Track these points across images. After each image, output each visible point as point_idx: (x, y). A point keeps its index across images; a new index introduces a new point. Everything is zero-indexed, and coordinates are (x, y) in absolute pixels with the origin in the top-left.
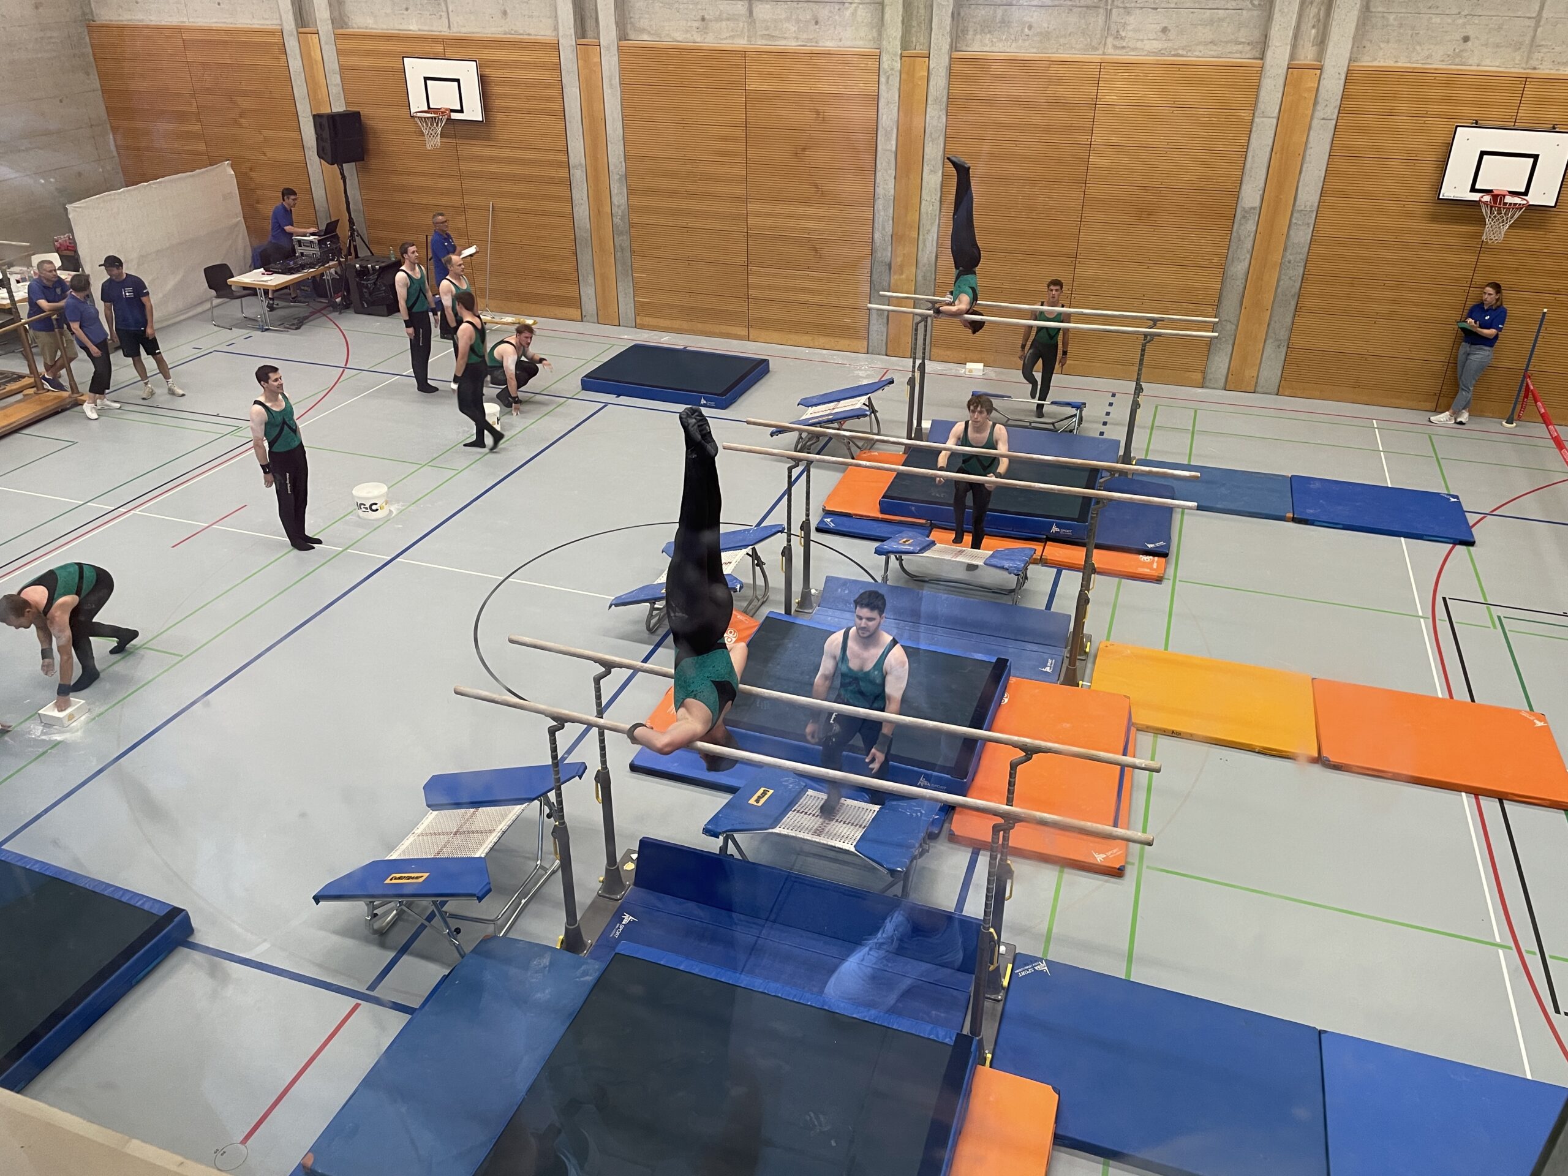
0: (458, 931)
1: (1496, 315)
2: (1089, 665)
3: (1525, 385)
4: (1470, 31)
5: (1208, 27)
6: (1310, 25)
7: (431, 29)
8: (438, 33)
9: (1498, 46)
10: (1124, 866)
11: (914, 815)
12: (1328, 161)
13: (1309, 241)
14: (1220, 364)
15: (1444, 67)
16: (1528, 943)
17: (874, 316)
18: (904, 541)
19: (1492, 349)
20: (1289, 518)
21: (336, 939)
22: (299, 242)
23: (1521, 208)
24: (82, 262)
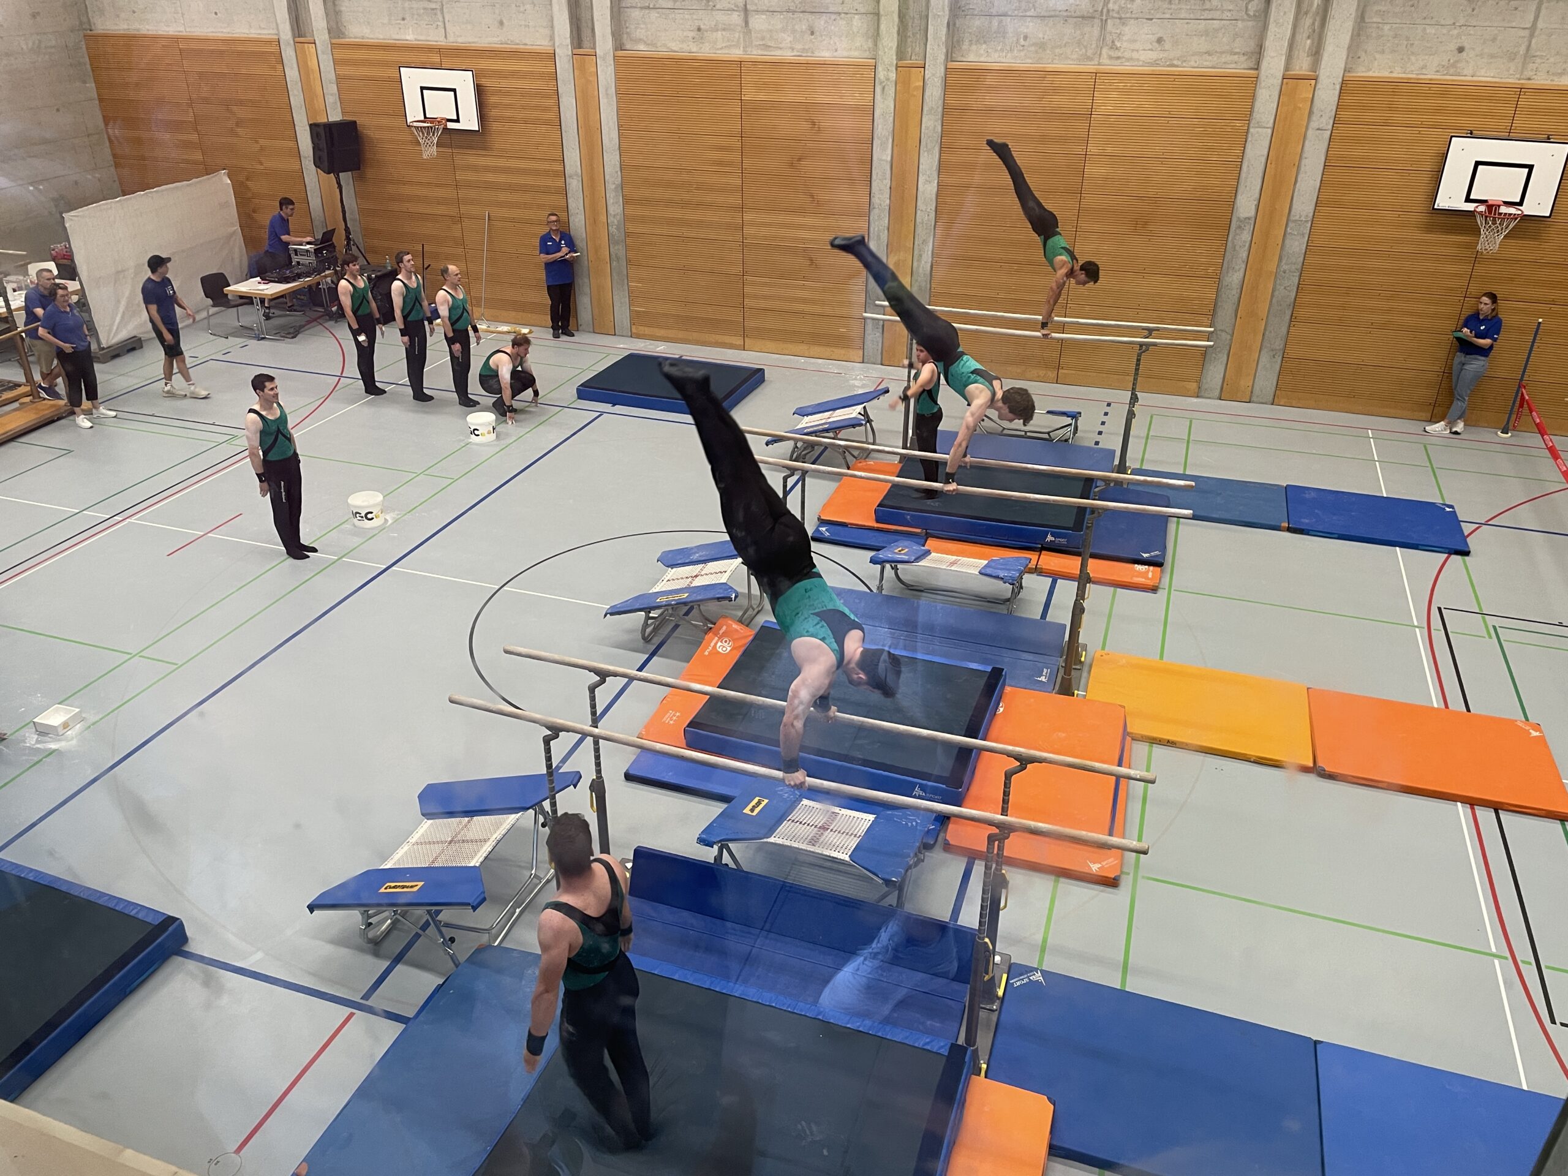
0: (452, 940)
1: (1492, 325)
2: (1085, 674)
3: (1520, 395)
4: (1466, 42)
5: (1204, 37)
6: (1305, 35)
7: (429, 38)
8: (434, 43)
9: (1492, 56)
10: (1119, 876)
11: (910, 824)
12: (1323, 171)
13: (1304, 251)
14: (1215, 374)
15: (1439, 77)
16: (1524, 952)
17: (869, 325)
18: (900, 550)
19: (1488, 358)
20: (1284, 527)
21: (329, 949)
22: (296, 250)
23: (1516, 219)
24: (79, 270)
